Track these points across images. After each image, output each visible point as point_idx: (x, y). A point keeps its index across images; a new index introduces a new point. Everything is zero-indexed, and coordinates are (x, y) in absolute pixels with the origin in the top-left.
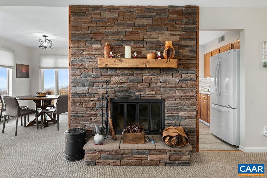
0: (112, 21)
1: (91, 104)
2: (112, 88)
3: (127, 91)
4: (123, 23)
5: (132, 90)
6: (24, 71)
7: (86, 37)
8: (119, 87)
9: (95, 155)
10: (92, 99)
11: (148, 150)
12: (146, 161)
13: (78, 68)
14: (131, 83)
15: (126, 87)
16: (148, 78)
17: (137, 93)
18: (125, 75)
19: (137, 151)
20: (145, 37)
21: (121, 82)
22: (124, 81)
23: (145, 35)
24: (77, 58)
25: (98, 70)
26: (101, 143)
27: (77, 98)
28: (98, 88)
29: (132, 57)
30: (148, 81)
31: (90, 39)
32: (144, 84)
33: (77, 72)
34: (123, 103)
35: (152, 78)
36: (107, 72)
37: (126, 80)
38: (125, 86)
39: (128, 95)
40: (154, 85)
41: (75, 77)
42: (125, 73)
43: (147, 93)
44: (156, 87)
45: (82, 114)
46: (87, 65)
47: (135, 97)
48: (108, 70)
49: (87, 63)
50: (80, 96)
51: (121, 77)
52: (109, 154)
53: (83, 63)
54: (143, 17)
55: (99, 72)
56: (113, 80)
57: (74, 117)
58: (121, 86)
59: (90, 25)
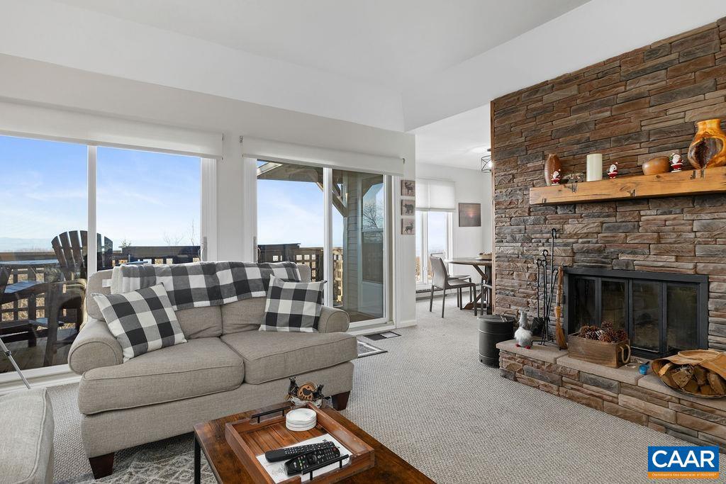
0: (565, 106)
1: (527, 275)
2: (566, 245)
3: (600, 251)
4: (588, 104)
5: (612, 250)
6: (471, 215)
7: (517, 151)
8: (582, 243)
9: (514, 362)
10: (529, 265)
11: (617, 383)
12: (612, 404)
13: (506, 208)
14: (609, 234)
15: (597, 243)
16: (655, 220)
17: (623, 257)
18: (594, 217)
19: (592, 376)
20: (643, 123)
21: (585, 231)
22: (591, 229)
23: (645, 116)
24: (504, 190)
25: (539, 210)
26: (528, 345)
27: (504, 261)
28: (540, 244)
29: (606, 176)
30: (654, 228)
31: (524, 153)
32: (642, 236)
33: (503, 216)
34: (593, 278)
35: (666, 221)
36: (557, 213)
37: (596, 226)
38: (594, 240)
39: (604, 260)
40: (672, 237)
41: (500, 224)
42: (594, 211)
43: (652, 258)
44: (679, 243)
45: (512, 291)
46: (520, 201)
47: (618, 265)
48: (559, 207)
49: (519, 197)
50: (510, 259)
51: (586, 221)
52: (538, 367)
53: (513, 198)
54: (639, 75)
55: (540, 213)
56: (569, 228)
57: (501, 296)
58: (585, 240)
59: (525, 126)
